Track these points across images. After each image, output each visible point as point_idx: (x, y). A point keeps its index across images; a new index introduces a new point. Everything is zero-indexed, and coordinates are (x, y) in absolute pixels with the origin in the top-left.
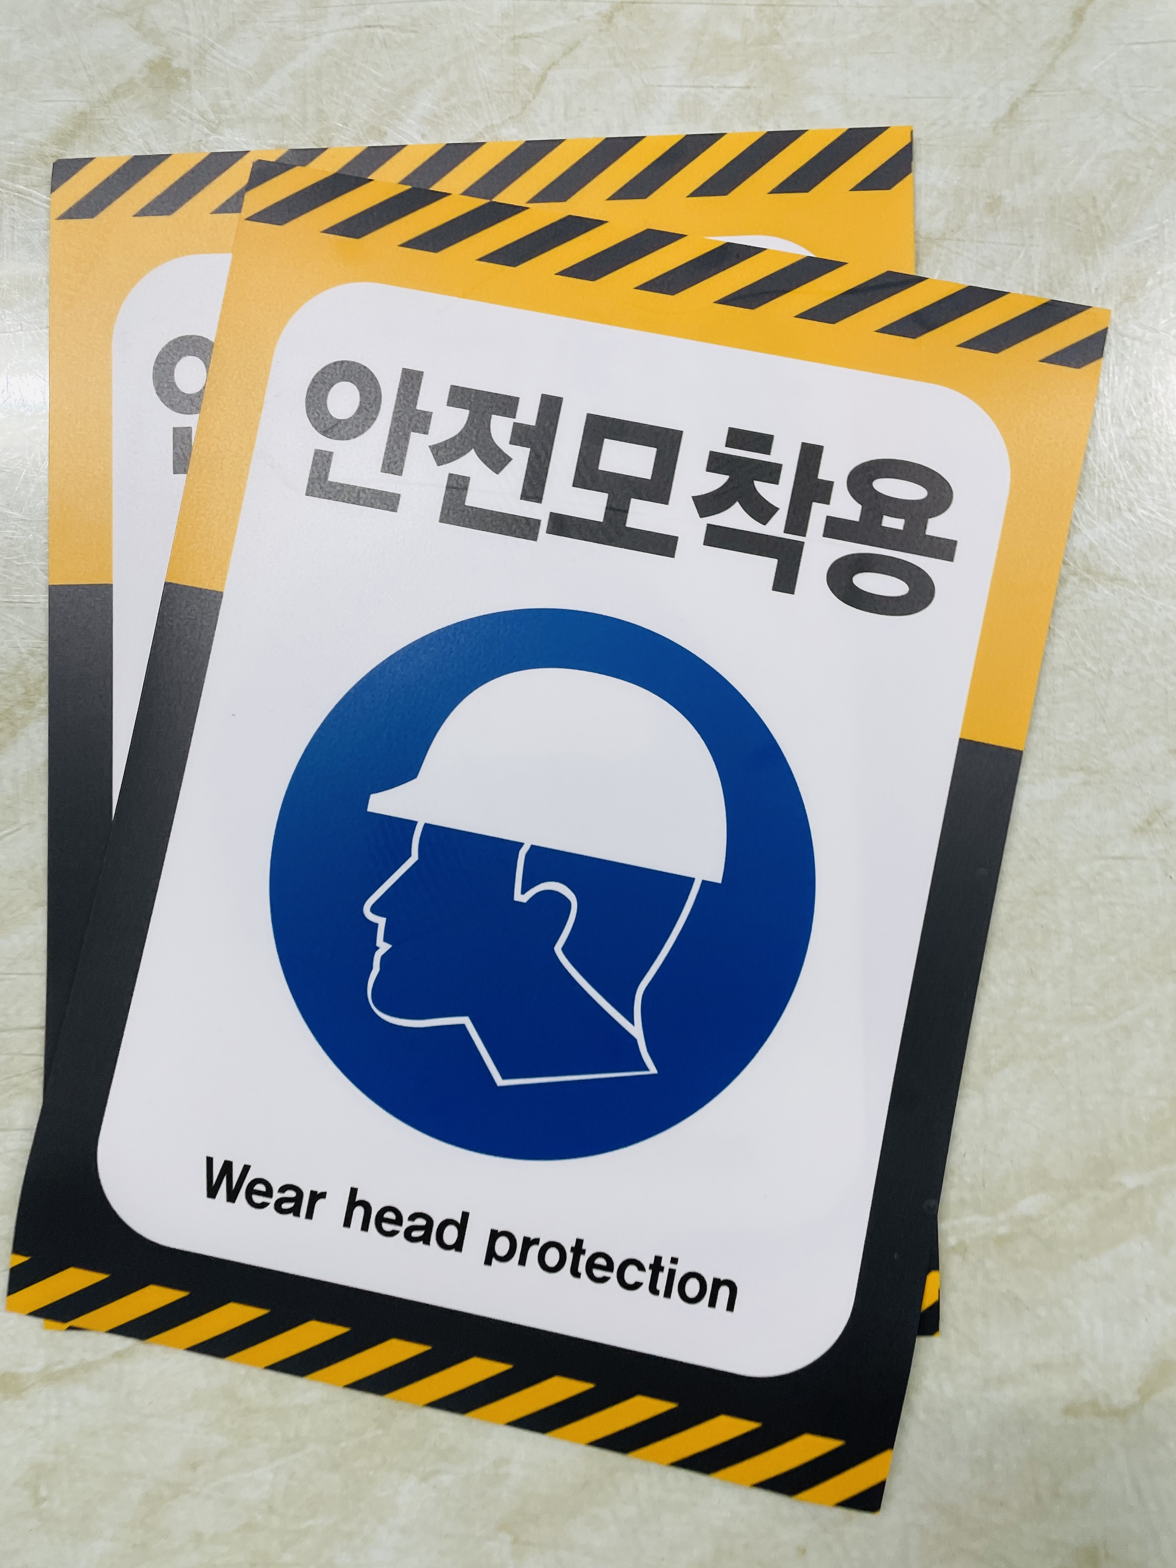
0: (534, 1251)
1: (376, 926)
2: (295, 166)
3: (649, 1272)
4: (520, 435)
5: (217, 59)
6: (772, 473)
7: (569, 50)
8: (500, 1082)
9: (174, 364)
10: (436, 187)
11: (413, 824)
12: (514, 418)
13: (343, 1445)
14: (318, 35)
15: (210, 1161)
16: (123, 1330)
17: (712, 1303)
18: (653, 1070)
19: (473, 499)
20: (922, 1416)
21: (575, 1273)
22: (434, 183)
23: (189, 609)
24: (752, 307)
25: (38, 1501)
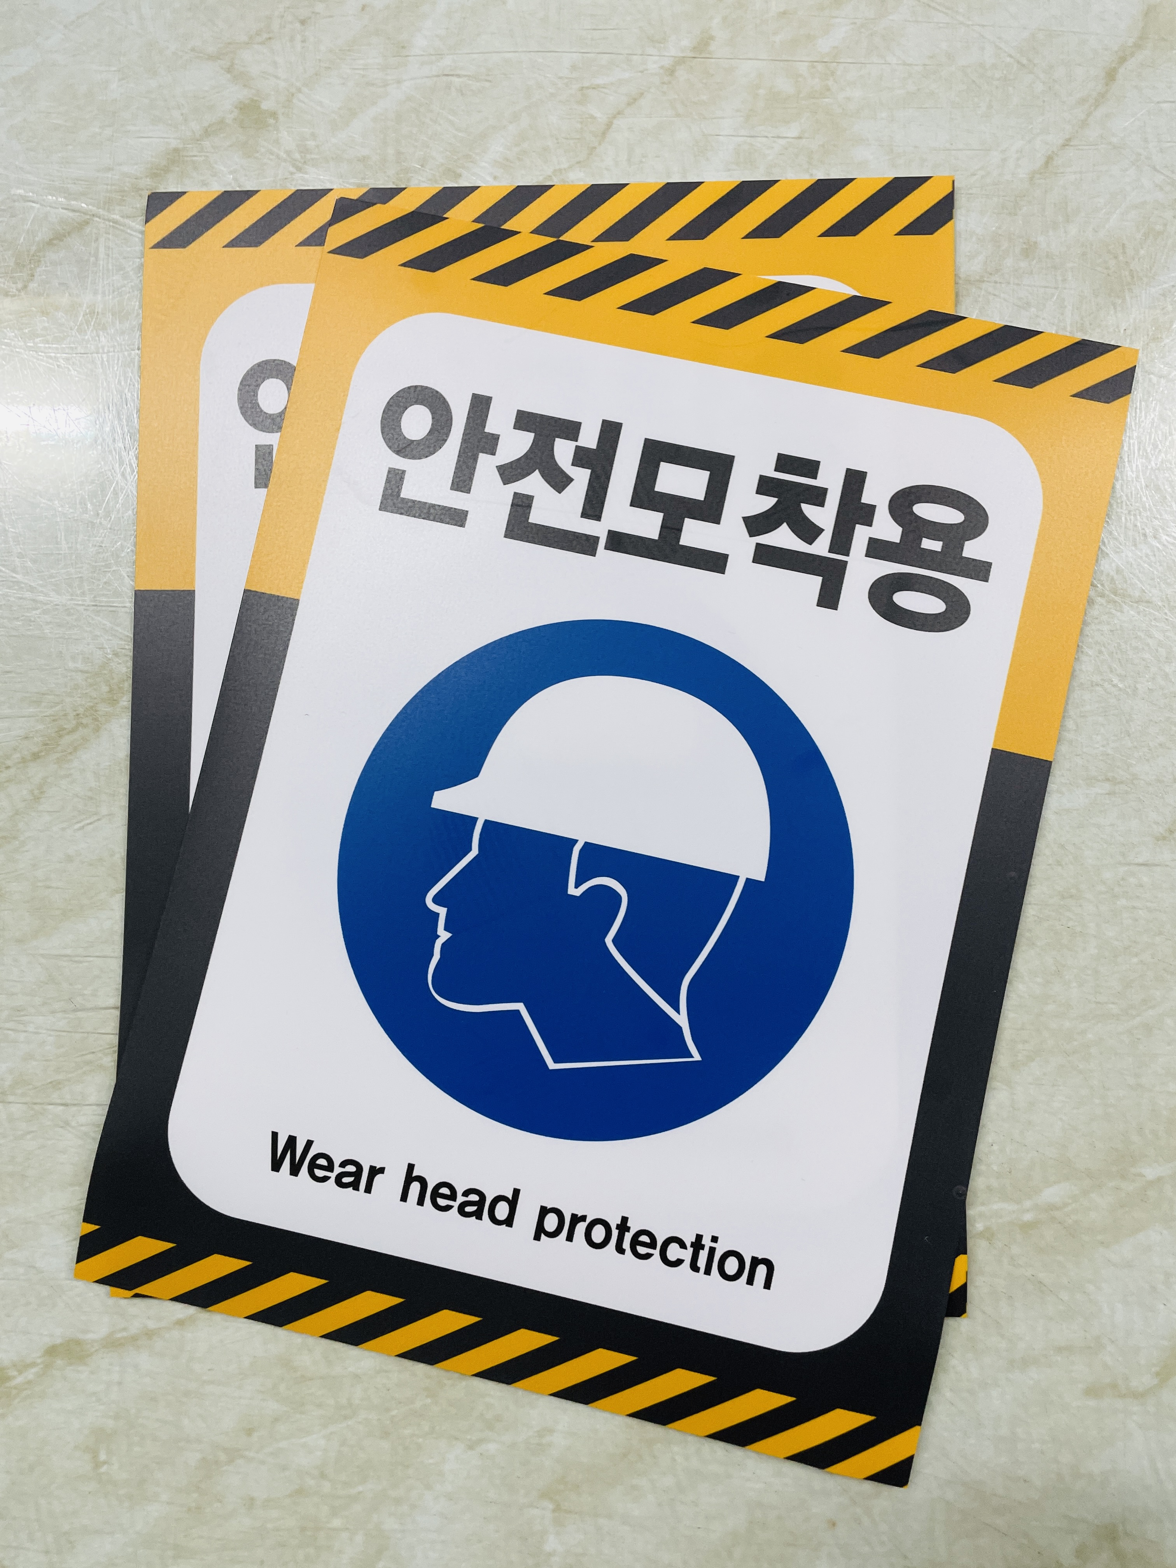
0: (581, 1228)
1: (437, 915)
2: (375, 204)
3: (690, 1250)
4: (581, 457)
5: (304, 103)
6: (818, 496)
7: (633, 101)
8: (552, 1065)
9: (258, 386)
10: (508, 226)
11: (474, 820)
12: (577, 441)
13: (394, 1413)
14: (399, 82)
15: (275, 1135)
16: (187, 1298)
17: (750, 1281)
18: (697, 1057)
19: (536, 517)
20: (949, 1394)
21: (620, 1250)
22: (505, 222)
23: (266, 615)
24: (802, 341)
25: (97, 1465)
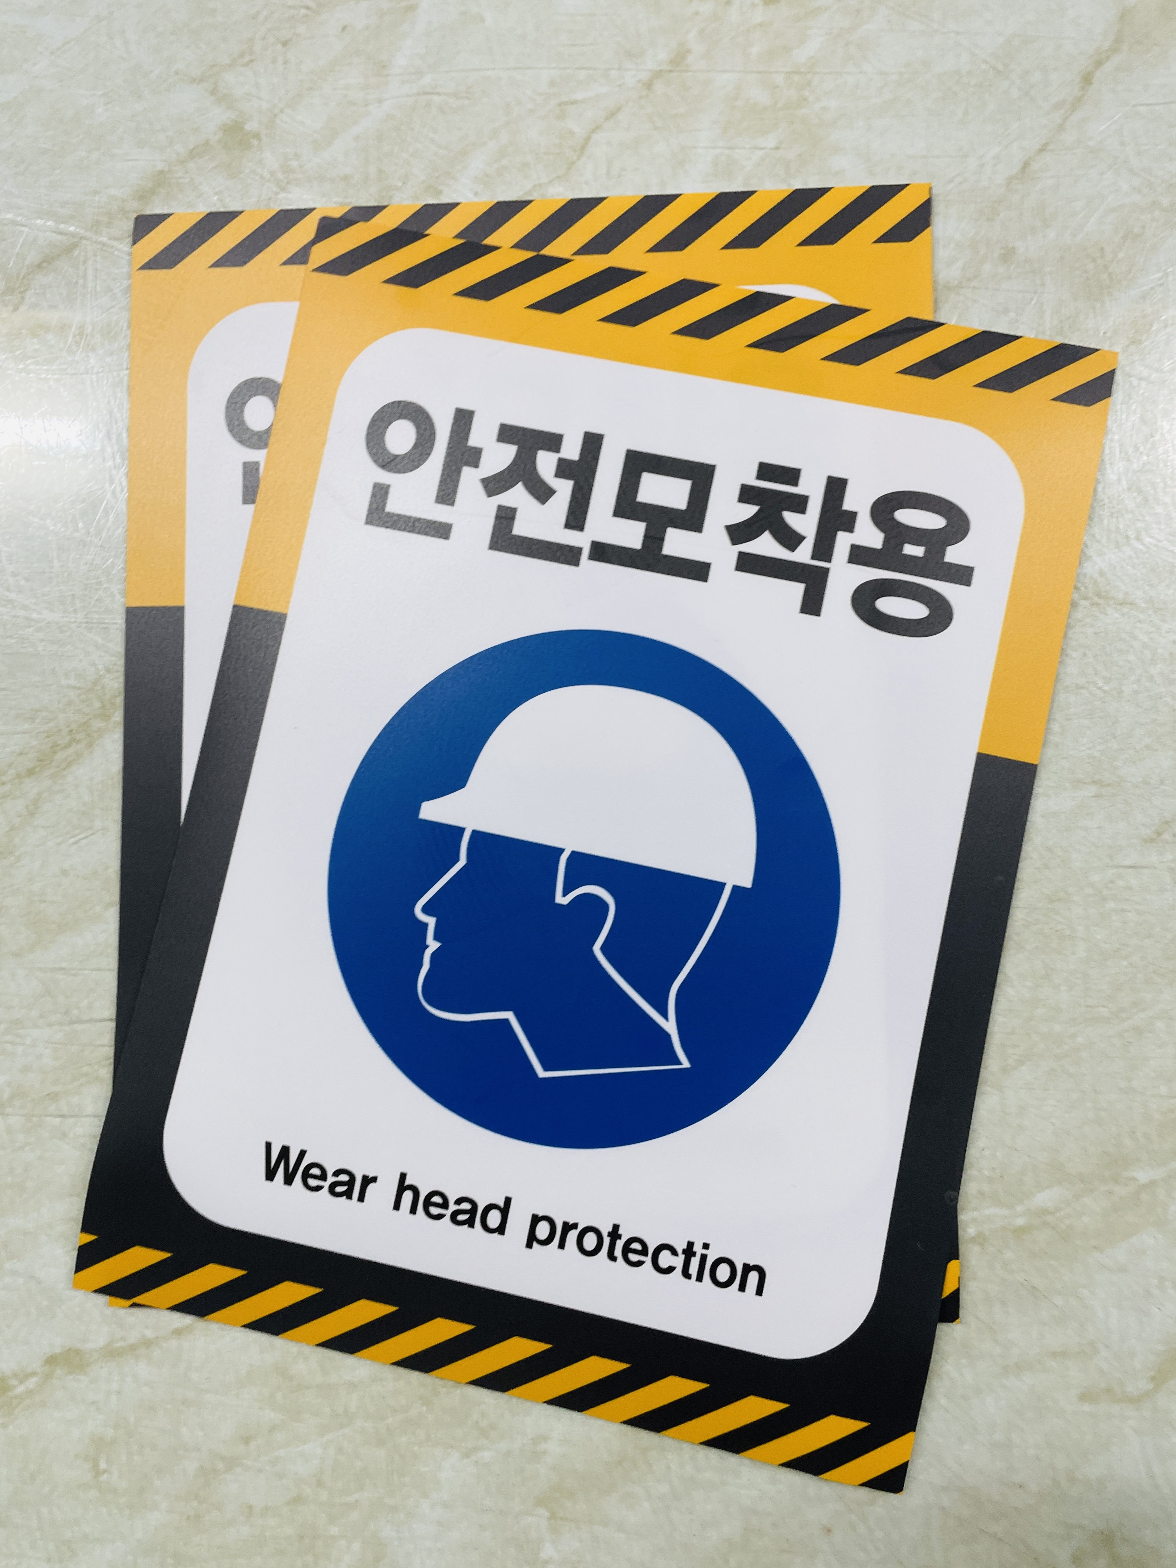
0: (573, 1235)
1: (425, 925)
2: (358, 222)
3: (682, 1258)
4: (564, 469)
5: (286, 123)
6: (799, 504)
7: (612, 114)
8: (541, 1073)
9: (245, 403)
10: (489, 241)
11: (461, 830)
12: (559, 453)
13: (390, 1421)
14: (380, 101)
15: (268, 1146)
16: (186, 1307)
17: (742, 1288)
18: (686, 1064)
19: (520, 529)
20: (943, 1401)
21: (612, 1257)
22: (486, 237)
23: (255, 629)
24: (781, 350)
25: (98, 1473)
